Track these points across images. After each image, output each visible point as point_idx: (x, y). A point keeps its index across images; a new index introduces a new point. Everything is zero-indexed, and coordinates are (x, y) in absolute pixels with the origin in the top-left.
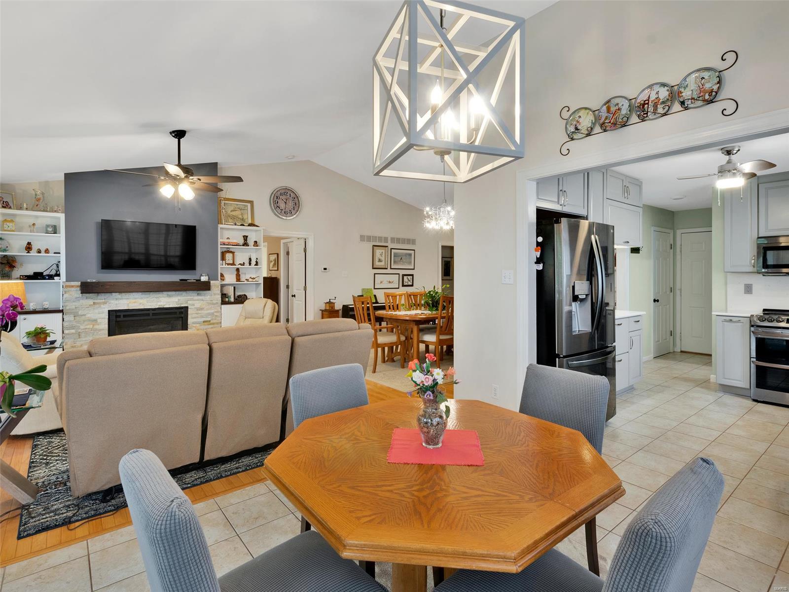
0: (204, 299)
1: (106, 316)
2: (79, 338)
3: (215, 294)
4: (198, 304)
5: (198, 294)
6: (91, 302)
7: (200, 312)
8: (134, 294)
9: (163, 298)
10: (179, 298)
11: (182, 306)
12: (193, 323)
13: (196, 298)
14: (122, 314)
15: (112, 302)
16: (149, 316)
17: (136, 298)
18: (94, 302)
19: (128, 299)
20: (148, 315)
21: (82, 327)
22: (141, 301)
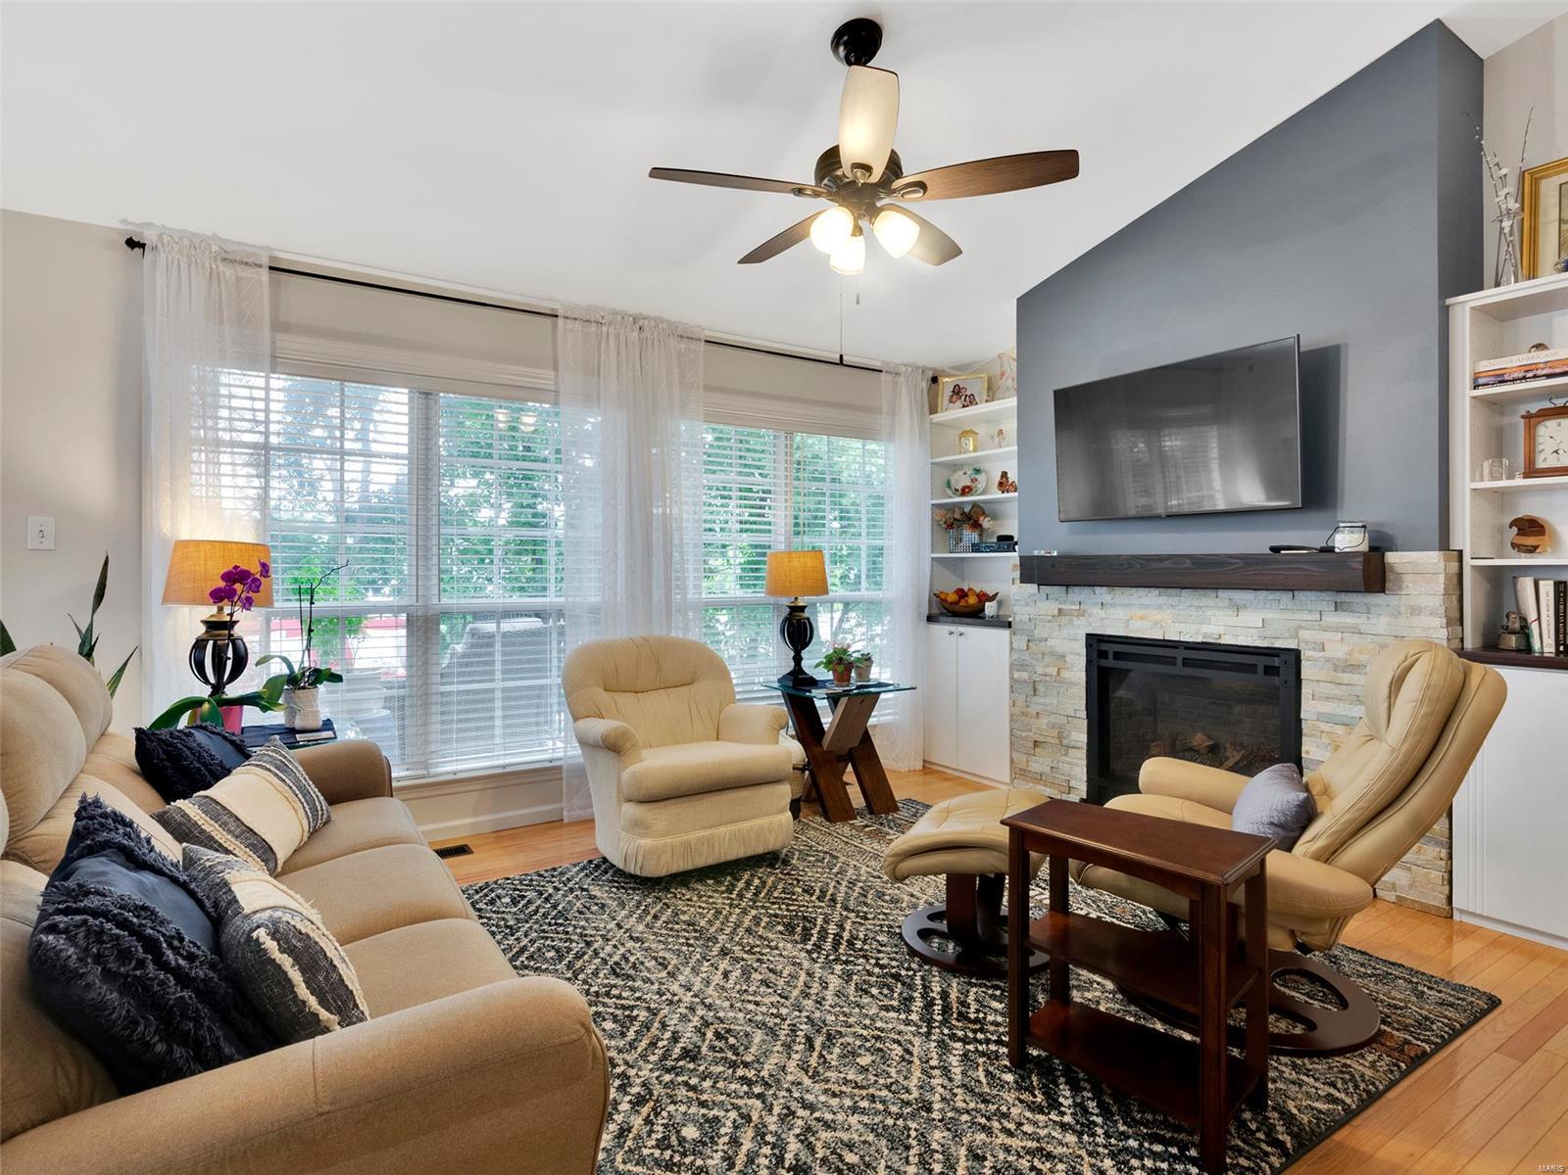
0: (1363, 628)
1: (1080, 647)
2: (1035, 695)
3: (1415, 611)
4: (1337, 649)
5: (1337, 607)
6: (1052, 607)
7: (1346, 677)
8: (1142, 592)
9: (1216, 612)
10: (1269, 615)
11: (1278, 644)
12: (1322, 717)
13: (1332, 618)
14: (1111, 648)
15: (1095, 611)
16: (1175, 664)
17: (1147, 606)
18: (1060, 610)
19: (1126, 605)
20: (1171, 661)
21: (1039, 670)
22: (1158, 616)
